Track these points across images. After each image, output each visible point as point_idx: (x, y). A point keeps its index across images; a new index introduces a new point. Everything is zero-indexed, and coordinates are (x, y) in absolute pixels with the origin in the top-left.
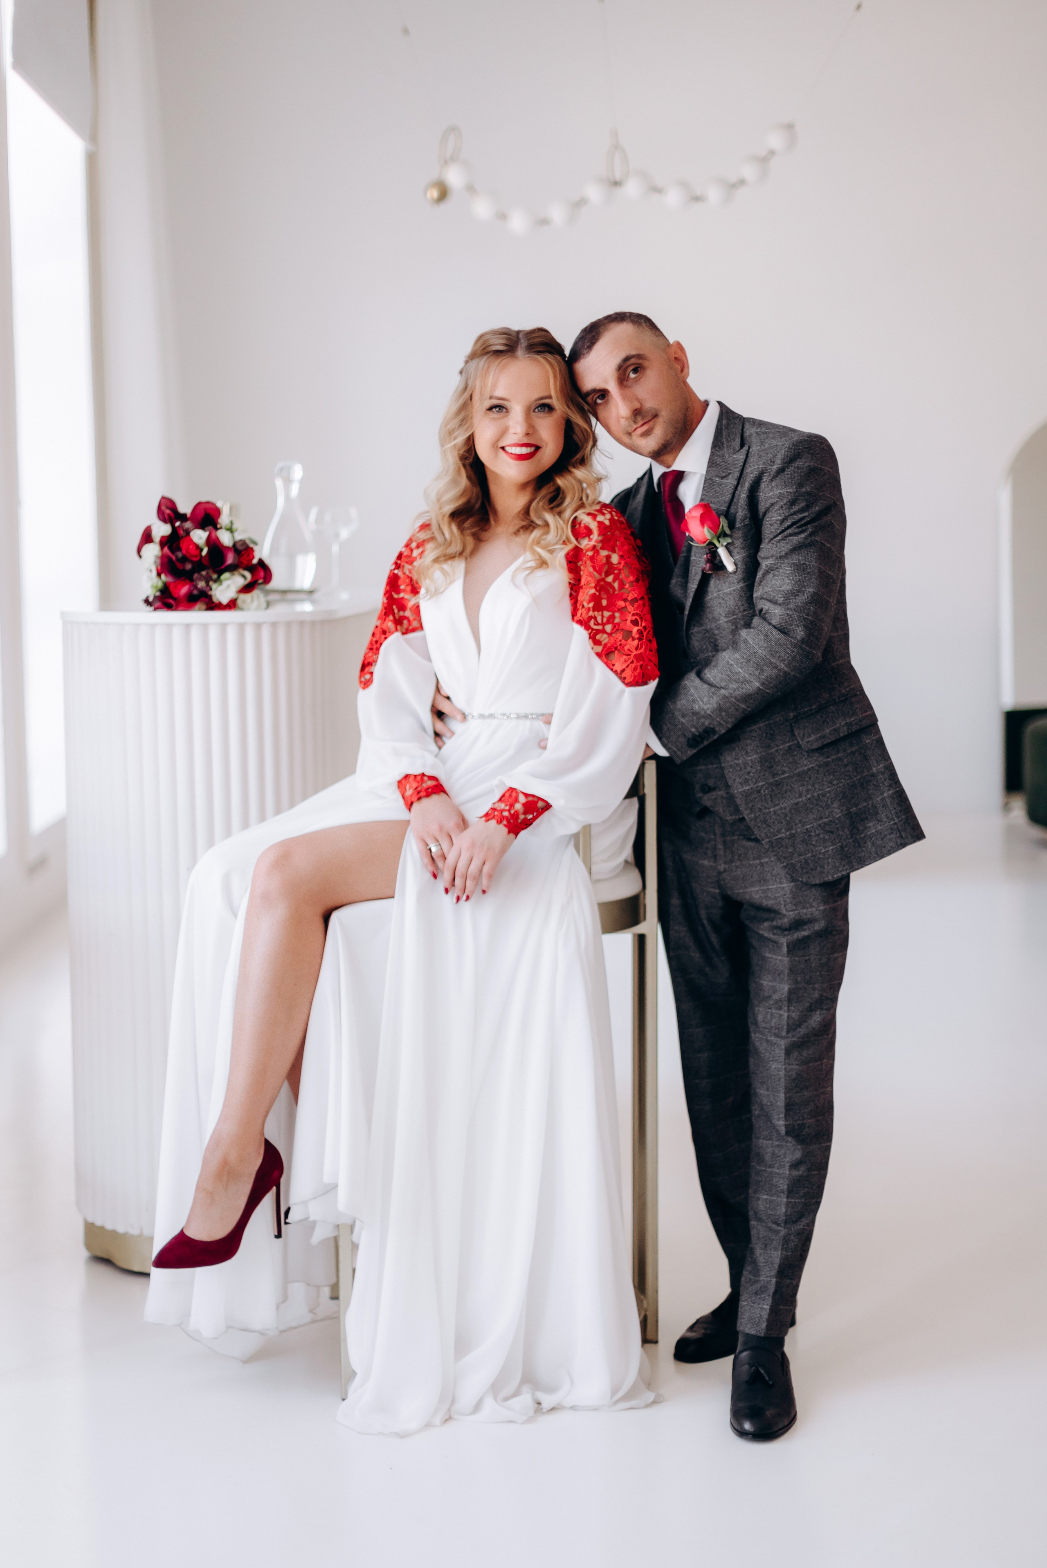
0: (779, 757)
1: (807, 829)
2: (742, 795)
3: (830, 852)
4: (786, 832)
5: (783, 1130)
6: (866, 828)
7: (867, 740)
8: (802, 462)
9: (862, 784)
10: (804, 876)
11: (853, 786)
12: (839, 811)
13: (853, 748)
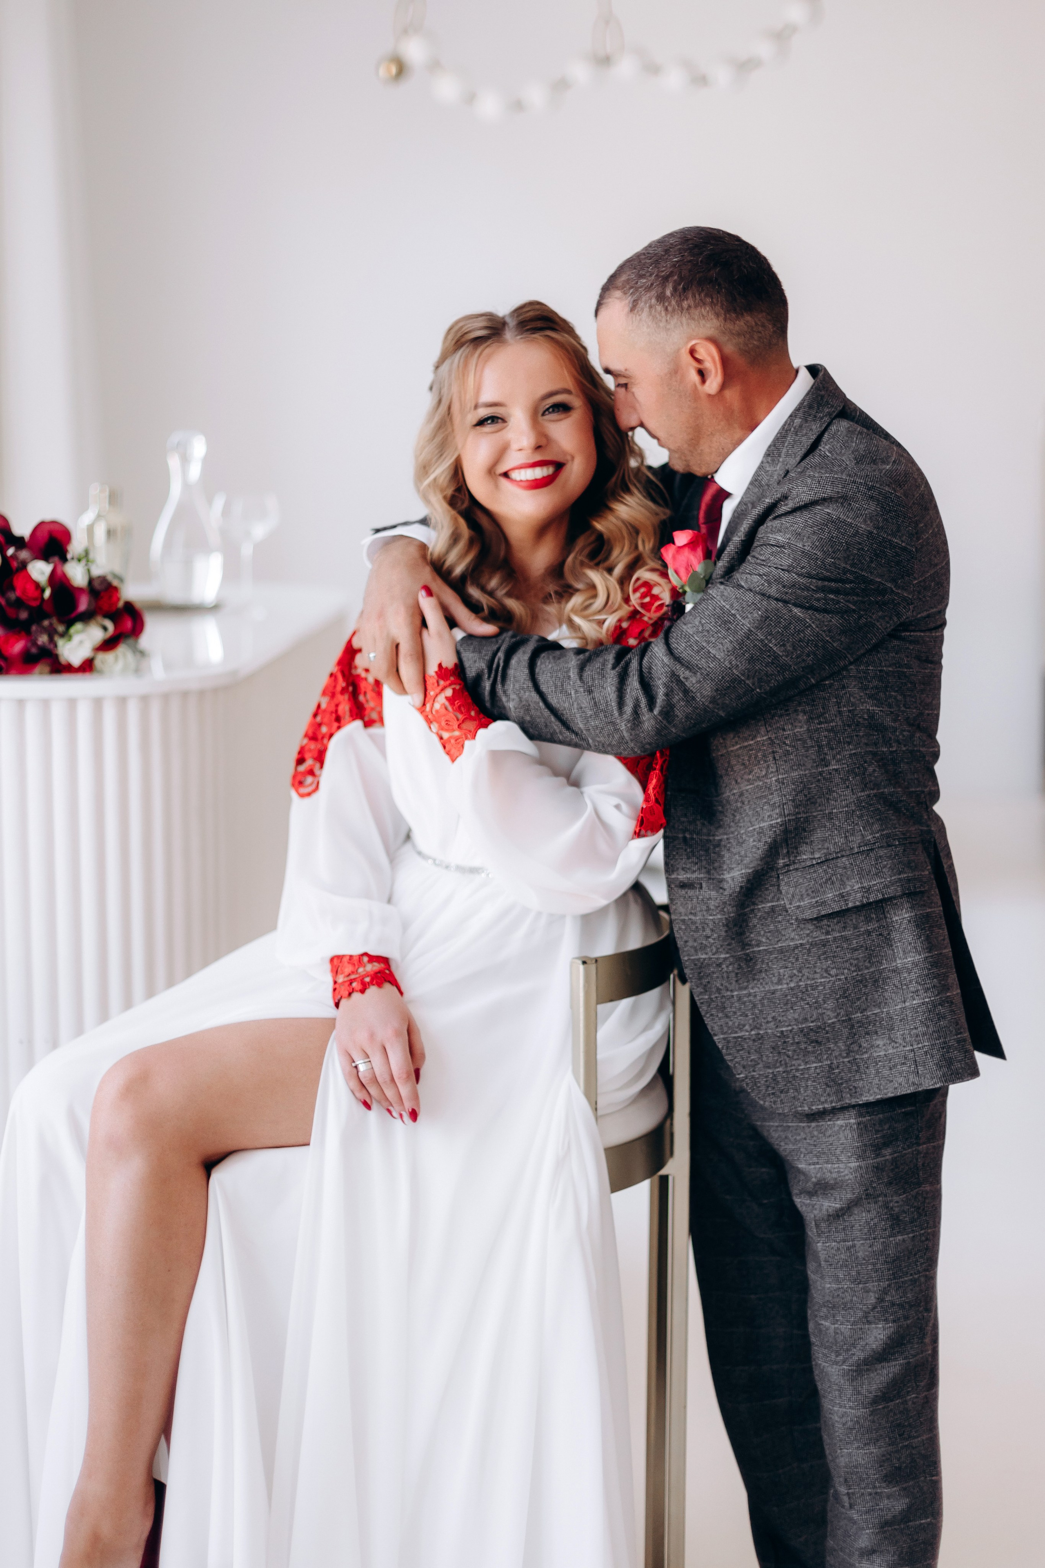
0: (755, 921)
1: (782, 1032)
2: (695, 965)
3: (812, 1070)
4: (752, 1030)
6: (872, 1046)
9: (876, 981)
10: (768, 1099)
11: (861, 981)
12: (833, 1015)
13: (869, 926)
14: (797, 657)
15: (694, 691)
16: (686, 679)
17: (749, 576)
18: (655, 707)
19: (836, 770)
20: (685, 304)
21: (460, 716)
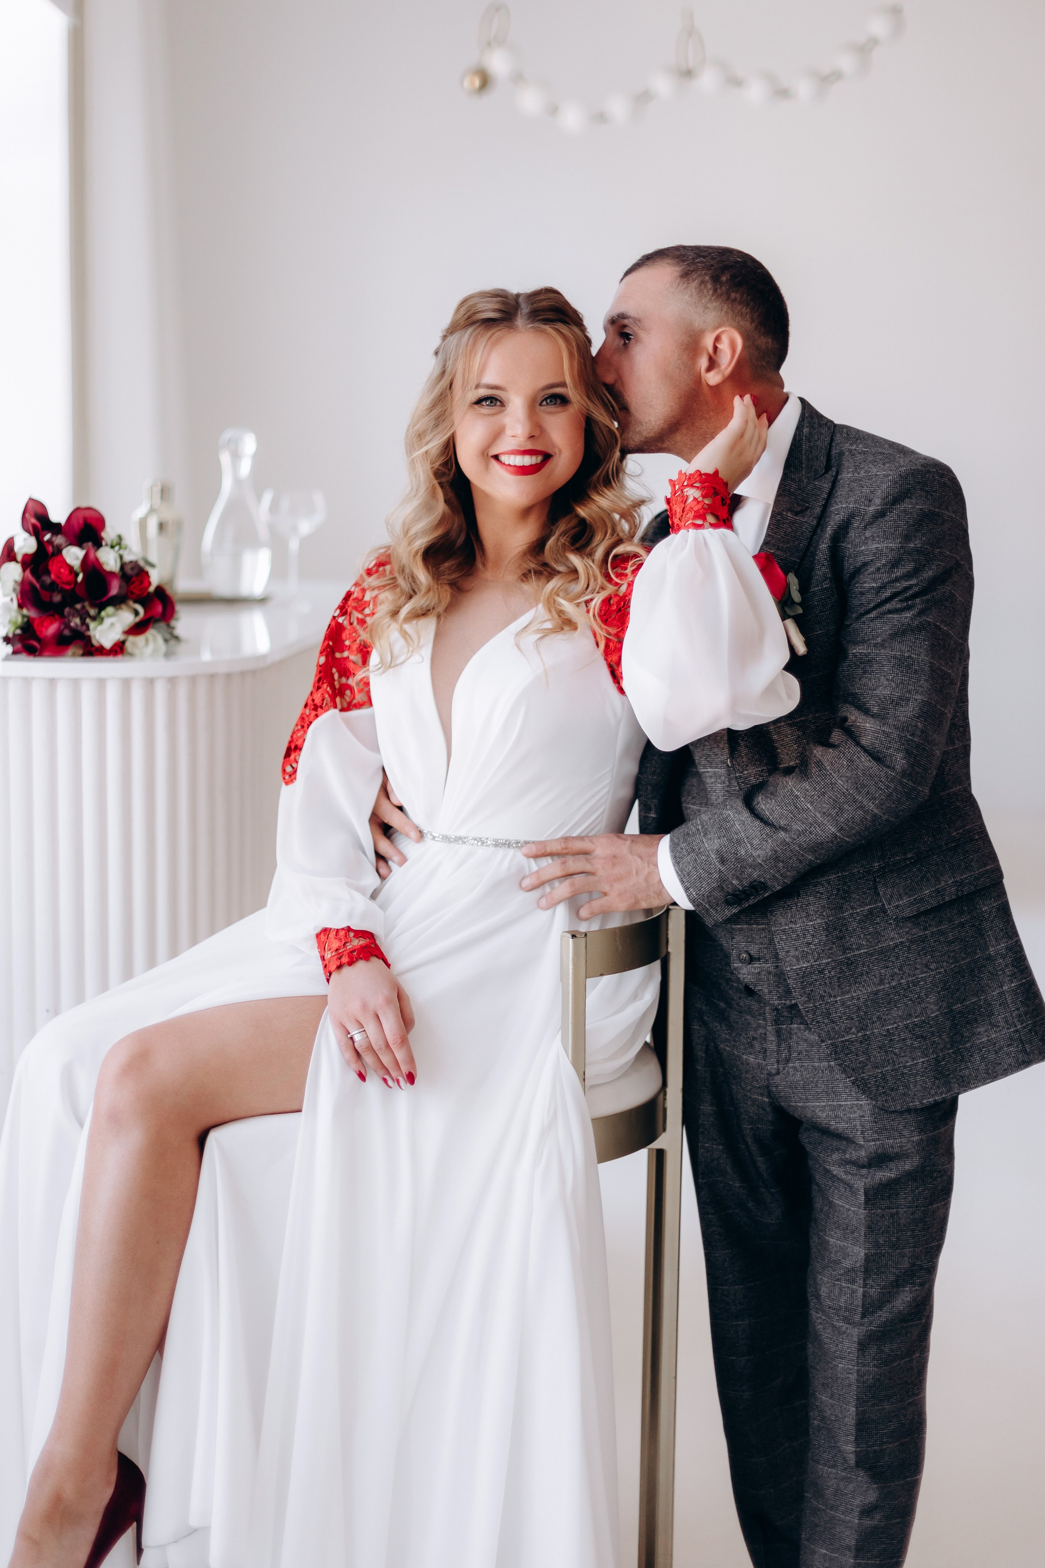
0: (855, 924)
1: (888, 1030)
2: (797, 974)
3: (920, 1065)
4: (858, 1032)
5: (852, 1459)
6: (974, 1034)
7: (986, 907)
8: (911, 503)
9: (972, 971)
10: (879, 1098)
11: (959, 973)
12: (936, 1008)
13: (962, 918)
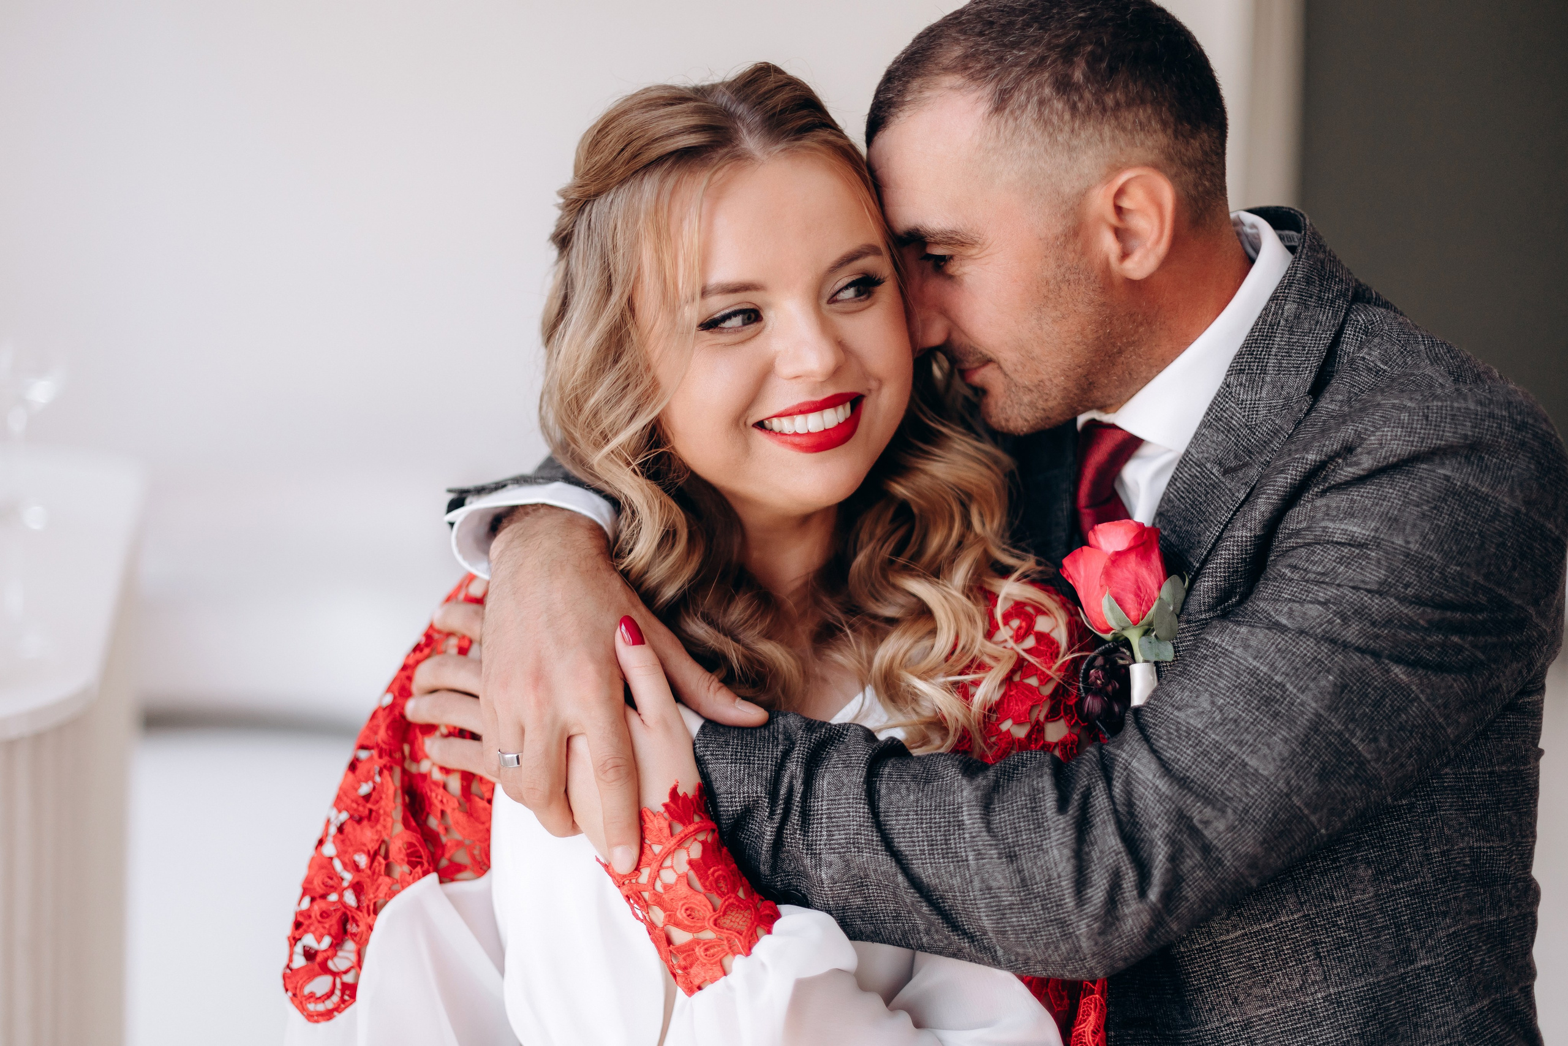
14: (1393, 761)
15: (1220, 848)
16: (1206, 823)
17: (1297, 605)
18: (1149, 884)
19: (1427, 968)
20: (1109, 101)
21: (718, 902)
